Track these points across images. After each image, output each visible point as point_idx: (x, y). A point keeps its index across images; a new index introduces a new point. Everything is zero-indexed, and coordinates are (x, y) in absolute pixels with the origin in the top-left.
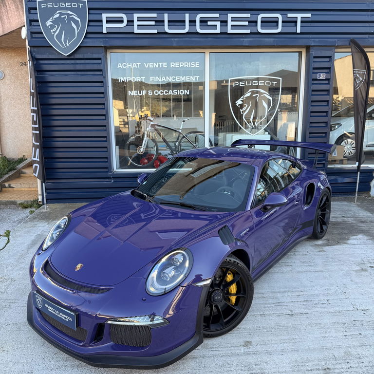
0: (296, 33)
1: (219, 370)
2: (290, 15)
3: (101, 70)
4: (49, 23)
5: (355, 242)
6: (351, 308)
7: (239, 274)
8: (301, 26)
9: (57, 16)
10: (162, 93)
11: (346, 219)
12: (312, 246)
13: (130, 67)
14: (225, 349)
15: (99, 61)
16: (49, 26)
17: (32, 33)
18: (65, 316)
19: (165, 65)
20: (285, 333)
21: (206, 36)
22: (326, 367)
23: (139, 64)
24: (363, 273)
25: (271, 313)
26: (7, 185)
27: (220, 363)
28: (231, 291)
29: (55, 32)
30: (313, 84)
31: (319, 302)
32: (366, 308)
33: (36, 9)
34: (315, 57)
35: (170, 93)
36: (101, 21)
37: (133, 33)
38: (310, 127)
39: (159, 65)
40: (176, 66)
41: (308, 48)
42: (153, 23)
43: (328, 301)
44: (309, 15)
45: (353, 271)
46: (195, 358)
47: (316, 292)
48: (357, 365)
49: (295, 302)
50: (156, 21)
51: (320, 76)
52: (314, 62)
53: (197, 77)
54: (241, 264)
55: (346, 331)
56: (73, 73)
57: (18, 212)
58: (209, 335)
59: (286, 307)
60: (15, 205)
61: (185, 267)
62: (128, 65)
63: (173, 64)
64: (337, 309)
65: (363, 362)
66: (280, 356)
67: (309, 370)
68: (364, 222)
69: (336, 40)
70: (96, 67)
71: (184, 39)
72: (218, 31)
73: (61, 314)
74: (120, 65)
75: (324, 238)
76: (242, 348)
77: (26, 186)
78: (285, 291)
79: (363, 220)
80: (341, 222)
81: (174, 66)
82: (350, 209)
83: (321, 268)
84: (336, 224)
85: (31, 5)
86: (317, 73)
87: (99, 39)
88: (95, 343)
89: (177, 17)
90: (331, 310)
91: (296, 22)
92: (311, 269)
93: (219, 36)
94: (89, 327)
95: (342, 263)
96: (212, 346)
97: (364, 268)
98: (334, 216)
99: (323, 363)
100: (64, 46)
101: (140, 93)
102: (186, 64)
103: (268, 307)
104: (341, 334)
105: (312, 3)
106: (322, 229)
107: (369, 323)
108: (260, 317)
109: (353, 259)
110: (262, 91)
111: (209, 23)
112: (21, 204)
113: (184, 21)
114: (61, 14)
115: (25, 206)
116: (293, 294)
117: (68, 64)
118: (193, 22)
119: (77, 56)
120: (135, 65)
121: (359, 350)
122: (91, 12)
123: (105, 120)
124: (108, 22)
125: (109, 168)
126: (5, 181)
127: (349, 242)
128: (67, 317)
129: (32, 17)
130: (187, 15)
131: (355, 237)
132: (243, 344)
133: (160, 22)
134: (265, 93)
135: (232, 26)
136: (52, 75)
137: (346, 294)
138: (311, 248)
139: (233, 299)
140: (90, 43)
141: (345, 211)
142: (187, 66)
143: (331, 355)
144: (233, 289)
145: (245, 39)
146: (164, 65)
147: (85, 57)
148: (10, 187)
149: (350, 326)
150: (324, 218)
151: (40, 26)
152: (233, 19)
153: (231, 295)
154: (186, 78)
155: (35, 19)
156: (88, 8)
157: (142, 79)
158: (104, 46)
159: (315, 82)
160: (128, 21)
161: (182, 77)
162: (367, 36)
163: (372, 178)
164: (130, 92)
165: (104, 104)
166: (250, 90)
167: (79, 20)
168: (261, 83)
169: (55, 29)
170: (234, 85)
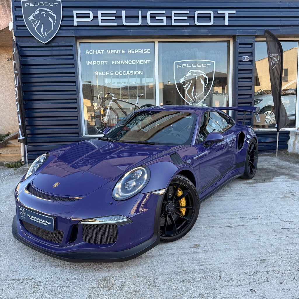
0: (225, 26)
1: (174, 264)
2: (219, 12)
3: (72, 55)
4: (31, 18)
5: (278, 180)
6: (279, 221)
7: (188, 190)
8: (228, 20)
9: (37, 12)
11: (270, 167)
12: (244, 184)
13: (95, 53)
14: (178, 250)
15: (71, 48)
16: (31, 20)
17: (18, 26)
18: (45, 221)
20: (227, 238)
21: (155, 28)
22: (262, 258)
23: (102, 51)
24: (287, 199)
25: (214, 226)
27: (175, 259)
28: (182, 204)
29: (35, 25)
30: (239, 65)
31: (253, 218)
32: (291, 220)
33: (21, 7)
34: (240, 44)
35: (127, 73)
36: (73, 17)
37: (98, 26)
38: (238, 98)
39: (119, 51)
40: (132, 53)
41: (234, 37)
42: (113, 18)
43: (260, 217)
44: (234, 12)
45: (279, 198)
46: (154, 256)
47: (250, 212)
48: (287, 256)
49: (233, 218)
50: (116, 17)
51: (244, 58)
52: (239, 48)
53: (149, 61)
54: (189, 181)
55: (276, 235)
56: (50, 57)
57: (5, 170)
58: (164, 239)
59: (226, 222)
60: (2, 165)
61: (144, 179)
62: (94, 52)
63: (129, 51)
64: (268, 222)
65: (291, 255)
66: (224, 253)
67: (248, 261)
68: (284, 168)
69: (256, 30)
70: (68, 53)
71: (138, 30)
72: (164, 24)
73: (41, 220)
74: (87, 52)
75: (253, 178)
76: (193, 250)
77: (12, 153)
78: (225, 212)
79: (284, 167)
80: (266, 168)
81: (130, 52)
82: (273, 160)
83: (252, 197)
84: (262, 170)
85: (17, 4)
86: (242, 56)
87: (70, 31)
88: (70, 243)
89: (132, 13)
90: (262, 222)
91: (224, 17)
92: (244, 197)
93: (165, 28)
94: (65, 229)
95: (269, 193)
96: (167, 248)
97: (287, 195)
98: (261, 165)
99: (259, 256)
100: (43, 36)
101: (104, 74)
102: (140, 51)
103: (212, 222)
104: (273, 237)
105: (236, 2)
106: (252, 171)
107: (294, 230)
108: (205, 229)
109: (277, 191)
110: (200, 71)
111: (157, 18)
112: (7, 165)
113: (138, 17)
114: (41, 11)
115: (10, 166)
116: (232, 214)
117: (46, 50)
118: (144, 17)
119: (53, 44)
120: (99, 52)
121: (288, 247)
122: (65, 9)
123: (76, 94)
124: (78, 17)
125: (79, 133)
127: (274, 180)
128: (46, 222)
129: (18, 14)
130: (140, 12)
131: (278, 177)
132: (193, 246)
133: (118, 17)
134: (202, 73)
135: (175, 20)
136: (33, 59)
137: (274, 212)
138: (244, 185)
139: (183, 211)
140: (63, 33)
141: (269, 162)
142: (141, 52)
143: (265, 251)
144: (183, 202)
145: (185, 30)
146: (122, 51)
147: (60, 45)
149: (279, 232)
150: (253, 163)
151: (24, 20)
152: (176, 15)
153: (182, 207)
154: (140, 62)
155: (20, 15)
156: (62, 7)
157: (105, 62)
158: (75, 36)
159: (241, 63)
160: (94, 17)
161: (136, 61)
162: (279, 28)
163: (289, 138)
164: (95, 73)
165: (75, 82)
166: (190, 71)
167: (55, 15)
168: (199, 65)
169: (35, 23)
170: (178, 67)
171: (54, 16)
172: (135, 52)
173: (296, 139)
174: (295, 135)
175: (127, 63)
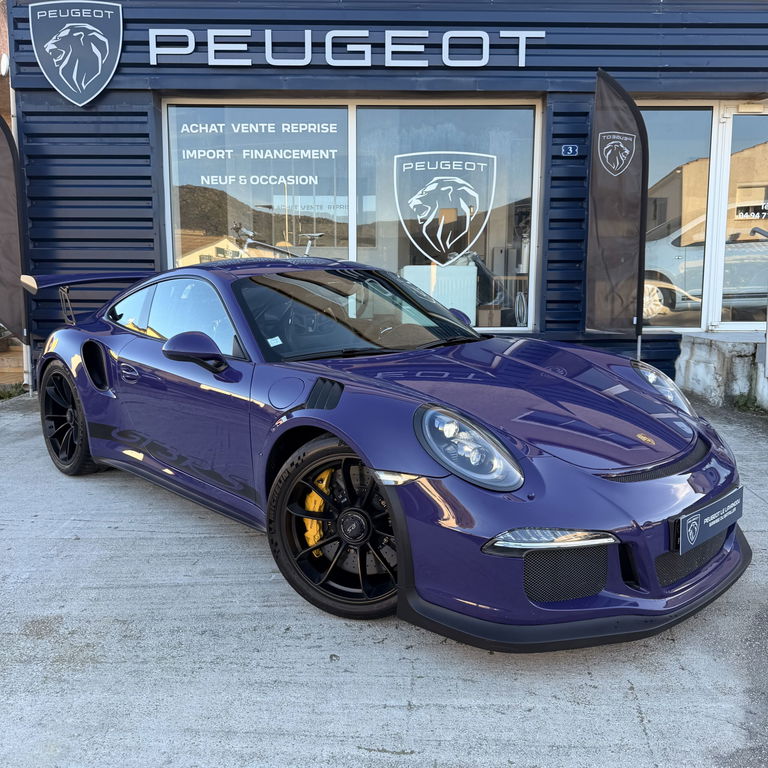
0: (517, 68)
2: (504, 33)
3: (145, 135)
4: (50, 46)
8: (526, 55)
9: (65, 33)
10: (264, 180)
13: (204, 130)
15: (143, 119)
16: (50, 51)
17: (19, 64)
19: (271, 128)
21: (345, 72)
23: (221, 125)
29: (60, 63)
30: (554, 166)
33: (27, 20)
34: (556, 114)
35: (280, 181)
36: (147, 43)
37: (206, 66)
38: (550, 249)
39: (260, 128)
40: (293, 131)
41: (543, 96)
42: (244, 47)
44: (541, 34)
50: (249, 44)
51: (567, 150)
53: (333, 151)
56: (93, 139)
62: (201, 128)
63: (286, 127)
69: (594, 81)
70: (137, 129)
71: (302, 77)
72: (367, 62)
74: (185, 128)
81: (288, 130)
85: (18, 13)
86: (562, 144)
87: (141, 77)
91: (516, 47)
93: (368, 72)
100: (76, 89)
101: (223, 181)
102: (312, 127)
105: (548, 11)
110: (459, 181)
111: (350, 48)
113: (302, 45)
114: (73, 30)
117: (85, 123)
118: (318, 46)
119: (103, 108)
122: (129, 26)
123: (151, 228)
124: (159, 44)
129: (20, 35)
130: (308, 33)
133: (256, 45)
134: (464, 185)
135: (393, 53)
136: (55, 144)
140: (125, 82)
142: (314, 130)
145: (419, 79)
146: (269, 128)
147: (117, 111)
151: (33, 51)
152: (396, 41)
154: (312, 154)
155: (25, 38)
156: (123, 19)
157: (226, 153)
158: (153, 90)
159: (558, 162)
160: (197, 44)
161: (303, 152)
162: (657, 74)
163: (678, 352)
164: (203, 178)
165: (150, 199)
166: (435, 179)
167: (106, 40)
168: (456, 165)
169: (60, 58)
170: (404, 169)
171: (105, 43)
172: (301, 129)
173: (692, 354)
174: (689, 345)
175: (281, 157)
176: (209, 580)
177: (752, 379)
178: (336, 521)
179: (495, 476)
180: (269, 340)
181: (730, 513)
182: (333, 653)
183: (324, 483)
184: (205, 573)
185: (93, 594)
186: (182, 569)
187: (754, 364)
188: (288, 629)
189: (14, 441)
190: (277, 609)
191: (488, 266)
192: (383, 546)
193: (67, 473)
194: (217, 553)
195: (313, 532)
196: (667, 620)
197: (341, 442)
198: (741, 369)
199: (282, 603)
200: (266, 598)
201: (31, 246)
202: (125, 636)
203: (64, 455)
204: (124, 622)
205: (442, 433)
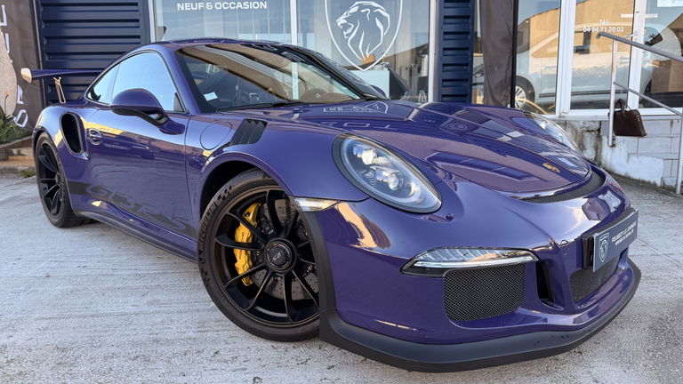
10: (226, 6)
26: (15, 151)
35: (238, 6)
60: (14, 173)
101: (194, 7)
110: (374, 4)
112: (23, 172)
123: (139, 43)
126: (14, 147)
134: (378, 8)
148: (19, 154)
164: (179, 5)
165: (137, 21)
166: (357, 3)
176: (153, 309)
177: (597, 148)
178: (263, 251)
179: (413, 199)
180: (206, 96)
181: (629, 234)
182: (256, 375)
183: (251, 216)
184: (151, 303)
185: (44, 324)
186: (132, 300)
187: (599, 137)
188: (216, 353)
189: (23, 204)
190: (209, 334)
191: (397, 72)
192: (308, 274)
193: (56, 225)
194: (166, 286)
195: (242, 262)
196: (581, 334)
197: (265, 174)
198: (589, 141)
199: (216, 328)
200: (202, 324)
201: (47, 59)
202: (60, 363)
203: (55, 211)
204: (63, 350)
205: (361, 159)
